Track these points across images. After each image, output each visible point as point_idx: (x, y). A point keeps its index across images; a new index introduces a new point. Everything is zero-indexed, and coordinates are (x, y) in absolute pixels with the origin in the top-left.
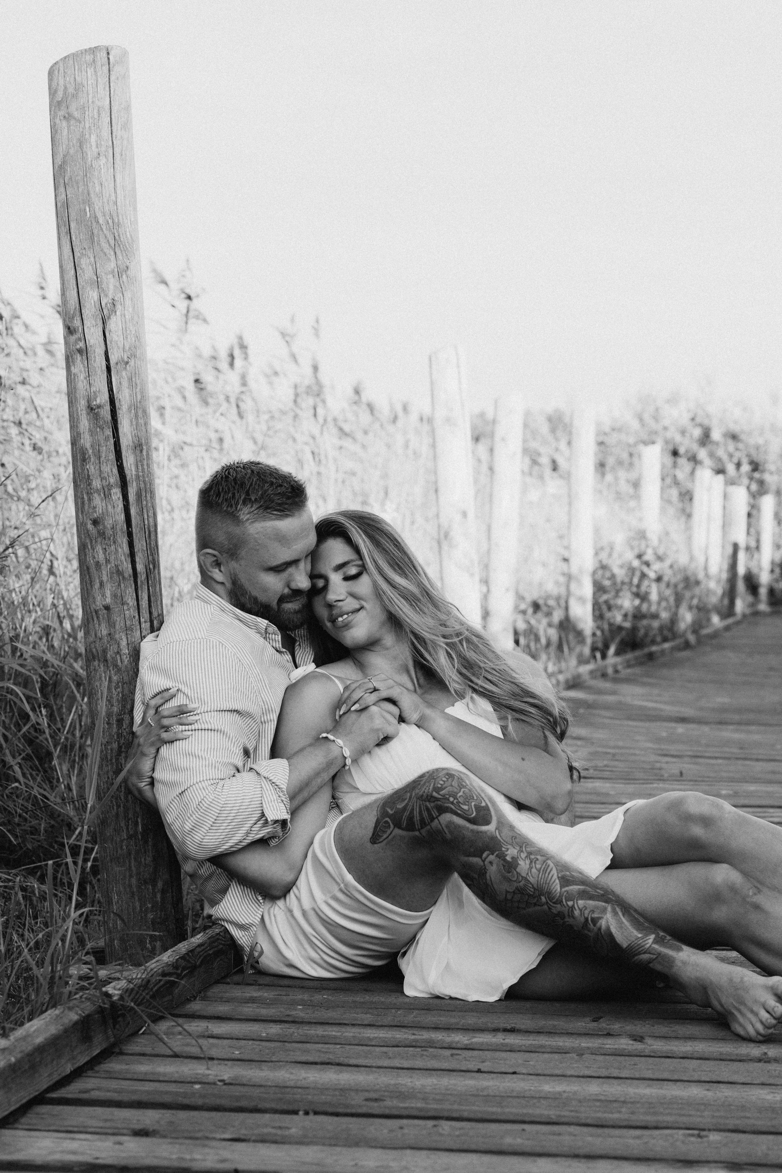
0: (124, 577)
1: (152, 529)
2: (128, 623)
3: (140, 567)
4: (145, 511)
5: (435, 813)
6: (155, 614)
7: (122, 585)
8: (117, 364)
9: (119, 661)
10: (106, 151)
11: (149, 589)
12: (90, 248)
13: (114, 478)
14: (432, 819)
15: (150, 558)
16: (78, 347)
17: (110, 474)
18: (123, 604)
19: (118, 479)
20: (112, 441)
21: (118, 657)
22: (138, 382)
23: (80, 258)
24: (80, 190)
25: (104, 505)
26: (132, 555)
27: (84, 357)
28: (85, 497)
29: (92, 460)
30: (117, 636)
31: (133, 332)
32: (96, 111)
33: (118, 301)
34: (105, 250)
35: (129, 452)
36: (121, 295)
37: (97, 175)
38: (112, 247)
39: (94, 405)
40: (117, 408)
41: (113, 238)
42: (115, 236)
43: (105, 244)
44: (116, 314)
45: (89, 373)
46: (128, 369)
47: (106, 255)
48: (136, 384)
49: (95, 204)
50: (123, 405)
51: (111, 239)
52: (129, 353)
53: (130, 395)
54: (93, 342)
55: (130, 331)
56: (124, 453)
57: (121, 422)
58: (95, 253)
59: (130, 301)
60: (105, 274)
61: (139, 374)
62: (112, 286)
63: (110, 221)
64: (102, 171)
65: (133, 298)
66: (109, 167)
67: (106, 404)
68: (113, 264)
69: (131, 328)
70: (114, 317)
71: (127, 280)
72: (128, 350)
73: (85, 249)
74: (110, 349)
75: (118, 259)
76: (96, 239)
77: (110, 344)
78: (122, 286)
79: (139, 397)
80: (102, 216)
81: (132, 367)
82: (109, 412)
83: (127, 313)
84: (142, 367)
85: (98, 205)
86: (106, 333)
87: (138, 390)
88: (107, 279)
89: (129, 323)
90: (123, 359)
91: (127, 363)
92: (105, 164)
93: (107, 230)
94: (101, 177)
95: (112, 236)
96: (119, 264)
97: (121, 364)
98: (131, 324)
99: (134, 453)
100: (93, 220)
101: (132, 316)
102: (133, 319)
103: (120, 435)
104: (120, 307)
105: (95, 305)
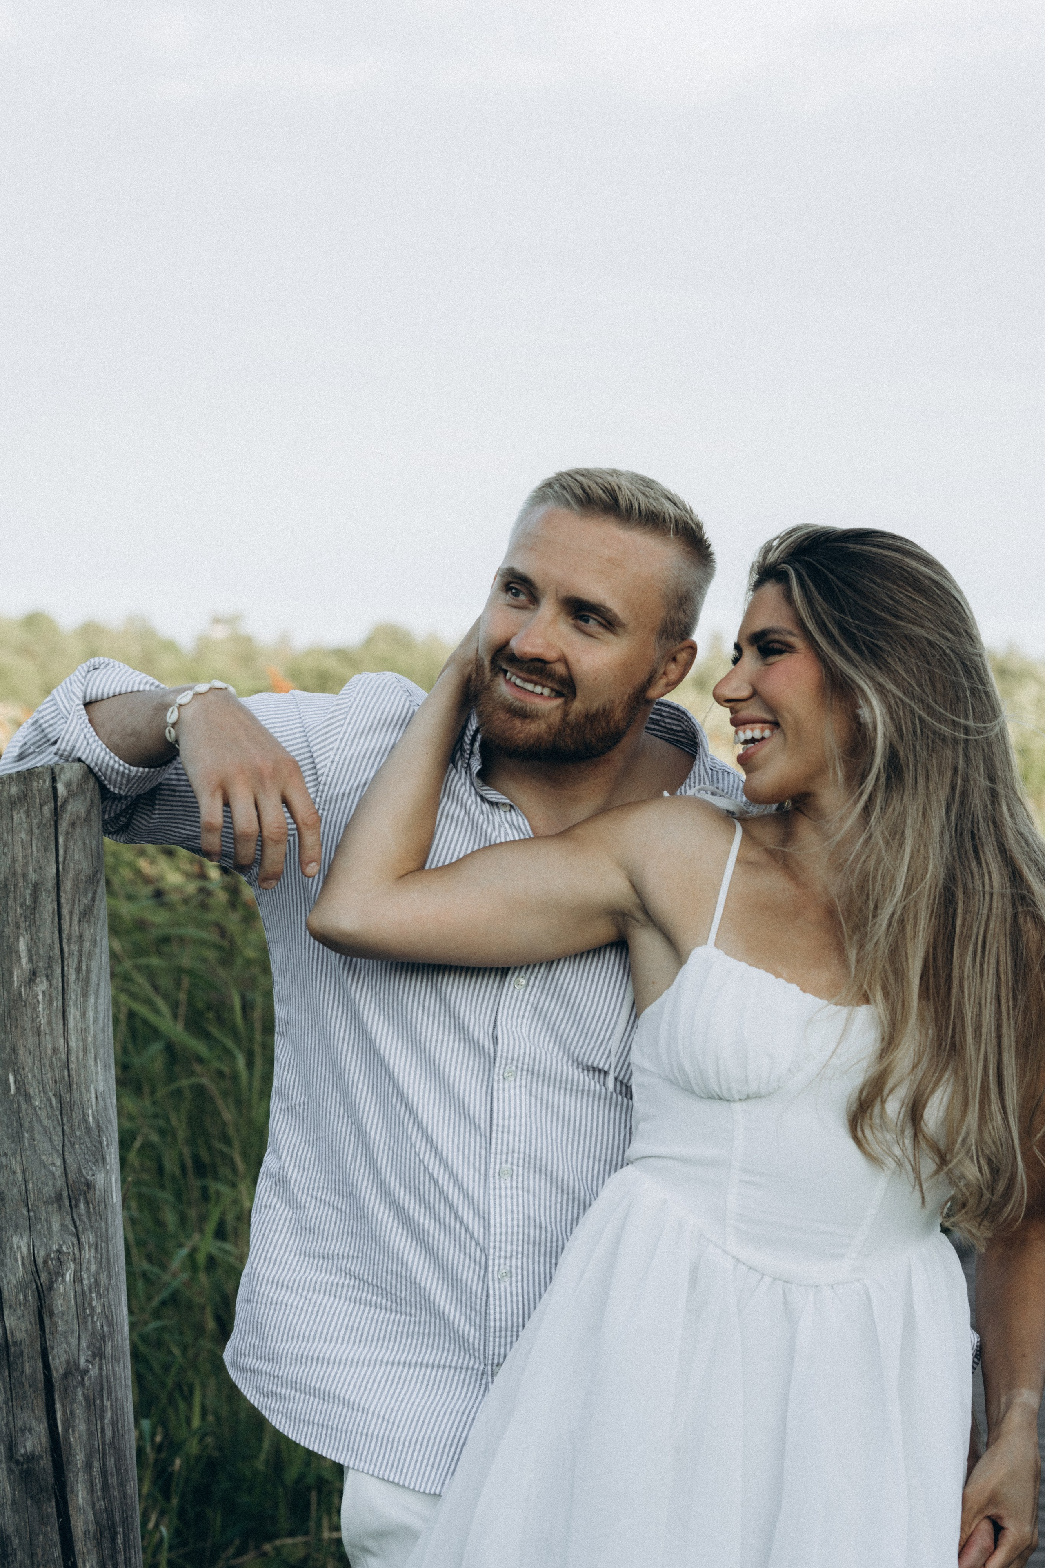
8: (65, 1376)
10: (50, 967)
12: (14, 1154)
20: (55, 1523)
22: (107, 1404)
29: (19, 1556)
31: (99, 1310)
32: (28, 892)
33: (69, 1253)
34: (44, 1158)
35: (88, 1544)
36: (75, 1241)
37: (29, 1014)
38: (57, 1151)
39: (22, 1455)
40: (65, 1459)
41: (61, 1134)
42: (63, 1129)
43: (45, 1145)
44: (64, 1280)
45: (11, 1394)
46: (87, 1383)
47: (45, 1166)
48: (103, 1410)
49: (26, 1070)
50: (77, 1454)
51: (57, 1134)
52: (90, 1353)
53: (90, 1434)
54: (20, 1336)
55: (93, 1309)
56: (79, 1546)
57: (72, 1488)
58: (25, 1162)
59: (93, 1251)
60: (45, 1203)
61: (109, 1387)
62: (56, 1226)
63: (54, 1101)
64: (41, 1006)
65: (99, 1242)
66: (54, 994)
67: (44, 1455)
68: (60, 1182)
69: (94, 1303)
70: (61, 1286)
71: (88, 1212)
72: (88, 1348)
73: (5, 1154)
74: (53, 1348)
75: (68, 1171)
76: (26, 1135)
77: (51, 1337)
78: (78, 1222)
79: (109, 1434)
80: (40, 1092)
81: (96, 1378)
82: (50, 1470)
83: (85, 1276)
84: (114, 1374)
85: (32, 1070)
86: (45, 1316)
87: (106, 1421)
88: (47, 1213)
89: (91, 1293)
90: (77, 1365)
91: (86, 1371)
92: (47, 993)
93: (49, 1118)
94: (38, 1017)
95: (59, 1129)
96: (70, 1182)
97: (73, 1375)
98: (94, 1295)
99: (99, 1545)
100: (21, 1099)
101: (96, 1280)
102: (97, 1284)
103: (71, 1512)
104: (73, 1266)
105: (23, 1264)
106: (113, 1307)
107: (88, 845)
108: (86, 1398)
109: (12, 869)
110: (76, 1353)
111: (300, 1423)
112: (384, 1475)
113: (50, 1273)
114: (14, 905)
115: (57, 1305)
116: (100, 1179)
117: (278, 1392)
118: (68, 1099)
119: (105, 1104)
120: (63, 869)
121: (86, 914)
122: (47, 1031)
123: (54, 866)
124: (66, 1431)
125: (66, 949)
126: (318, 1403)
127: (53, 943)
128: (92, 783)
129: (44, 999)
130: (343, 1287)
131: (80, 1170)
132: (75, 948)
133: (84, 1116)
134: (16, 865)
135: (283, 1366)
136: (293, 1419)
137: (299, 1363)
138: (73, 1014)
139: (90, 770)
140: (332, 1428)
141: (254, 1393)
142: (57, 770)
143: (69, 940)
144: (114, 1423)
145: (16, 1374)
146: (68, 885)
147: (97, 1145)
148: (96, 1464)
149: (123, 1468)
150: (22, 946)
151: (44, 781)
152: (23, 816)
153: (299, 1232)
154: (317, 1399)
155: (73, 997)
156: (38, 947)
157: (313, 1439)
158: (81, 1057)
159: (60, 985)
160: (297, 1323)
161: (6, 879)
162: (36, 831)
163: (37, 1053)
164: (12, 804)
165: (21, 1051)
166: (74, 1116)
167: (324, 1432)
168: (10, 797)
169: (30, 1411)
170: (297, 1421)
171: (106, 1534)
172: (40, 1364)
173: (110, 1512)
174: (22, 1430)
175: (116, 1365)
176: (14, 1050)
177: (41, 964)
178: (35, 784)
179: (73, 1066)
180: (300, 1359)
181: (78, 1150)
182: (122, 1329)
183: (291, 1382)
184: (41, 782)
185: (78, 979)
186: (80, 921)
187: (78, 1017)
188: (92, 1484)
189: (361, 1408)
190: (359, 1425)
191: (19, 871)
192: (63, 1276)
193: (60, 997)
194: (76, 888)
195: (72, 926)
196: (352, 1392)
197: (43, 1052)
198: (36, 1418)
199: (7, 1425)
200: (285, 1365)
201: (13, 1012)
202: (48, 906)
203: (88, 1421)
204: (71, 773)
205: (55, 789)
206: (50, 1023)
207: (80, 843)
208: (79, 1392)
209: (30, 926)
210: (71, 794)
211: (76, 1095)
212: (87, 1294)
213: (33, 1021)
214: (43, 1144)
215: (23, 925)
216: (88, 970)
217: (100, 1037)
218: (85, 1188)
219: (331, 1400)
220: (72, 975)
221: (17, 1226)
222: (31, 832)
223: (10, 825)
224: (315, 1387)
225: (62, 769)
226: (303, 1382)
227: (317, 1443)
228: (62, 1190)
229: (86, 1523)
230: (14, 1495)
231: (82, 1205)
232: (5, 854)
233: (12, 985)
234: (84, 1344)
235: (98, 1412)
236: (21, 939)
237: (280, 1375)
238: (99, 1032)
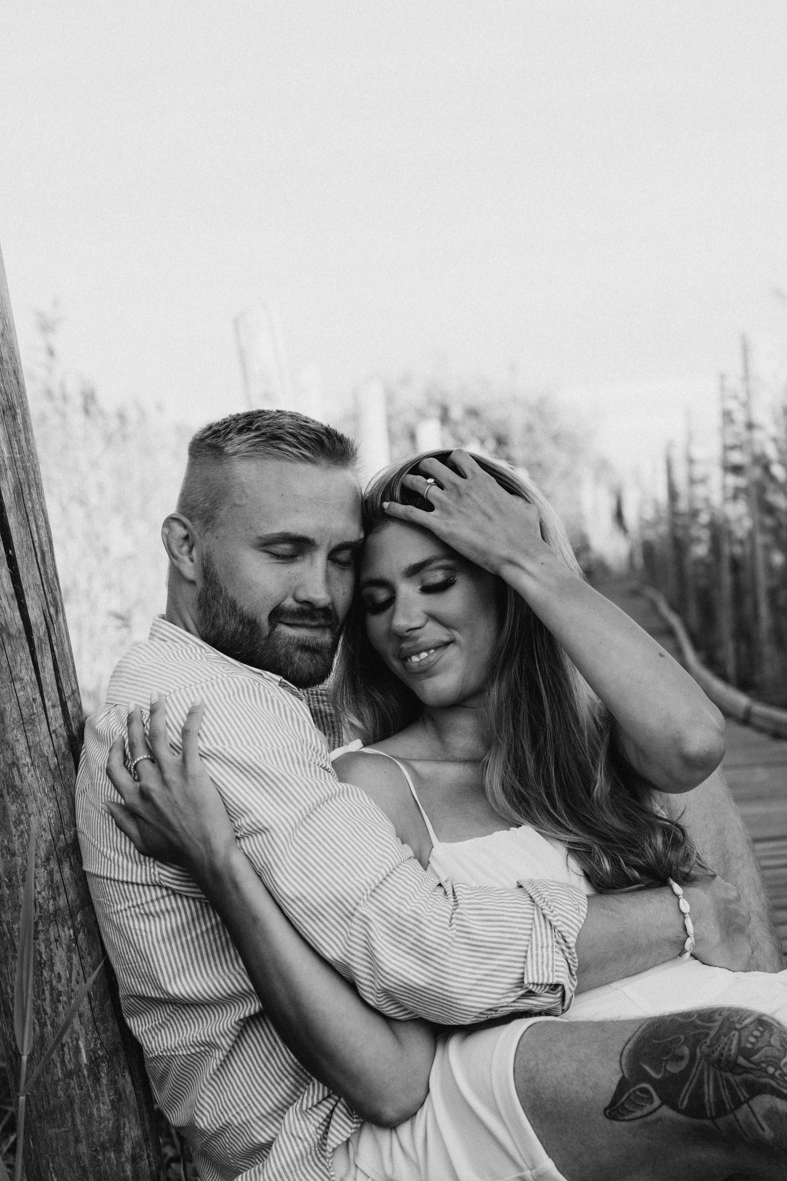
0: (9, 635)
1: (46, 548)
2: (25, 711)
3: (35, 614)
4: (31, 518)
5: (742, 1093)
6: (67, 692)
7: (8, 649)
9: (17, 778)
11: (52, 650)
14: (738, 1104)
15: (49, 596)
18: (13, 681)
21: (15, 773)
26: (19, 595)
30: (9, 736)
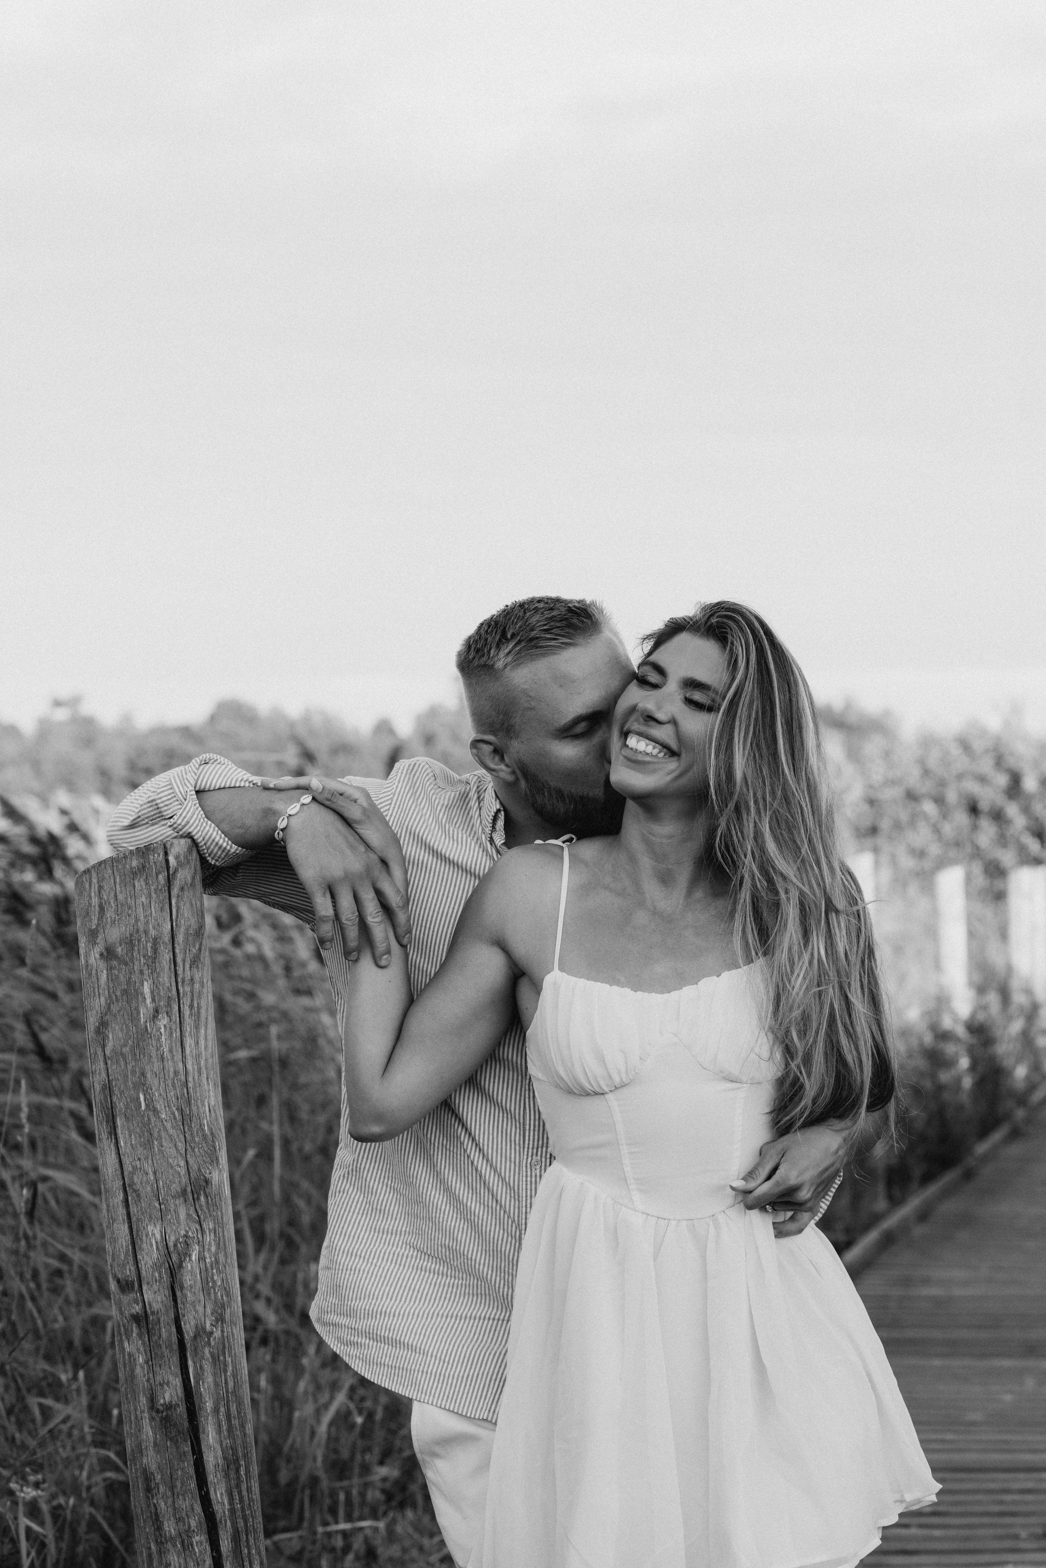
8: (195, 1337)
10: (169, 1005)
12: (146, 1157)
13: (196, 1519)
16: (133, 1311)
17: (190, 1514)
19: (203, 1520)
20: (191, 1458)
22: (229, 1360)
23: (132, 1173)
24: (130, 1067)
25: (182, 1561)
27: (144, 1330)
28: (153, 1547)
29: (162, 1489)
31: (219, 1283)
32: (149, 945)
33: (194, 1237)
34: (170, 1160)
35: (218, 1476)
36: (198, 1227)
37: (154, 1044)
38: (181, 1154)
39: (162, 1405)
40: (197, 1407)
41: (183, 1140)
42: (185, 1136)
43: (171, 1150)
44: (190, 1260)
45: (151, 1355)
46: (213, 1343)
47: (172, 1167)
48: (226, 1365)
49: (154, 1089)
50: (207, 1402)
51: (180, 1141)
52: (214, 1318)
53: (216, 1384)
54: (156, 1306)
55: (214, 1282)
56: (210, 1478)
57: (204, 1429)
58: (155, 1165)
59: (212, 1235)
60: (173, 1197)
61: (230, 1347)
62: (183, 1215)
63: (176, 1113)
64: (163, 1037)
65: (217, 1228)
66: (173, 1028)
67: (180, 1403)
68: (184, 1180)
69: (215, 1278)
70: (189, 1265)
71: (207, 1202)
72: (212, 1314)
73: (139, 1159)
74: (184, 1316)
75: (191, 1171)
76: (156, 1143)
77: (182, 1307)
78: (200, 1212)
79: (231, 1384)
80: (165, 1107)
81: (219, 1338)
82: (185, 1416)
83: (207, 1255)
84: (233, 1335)
85: (159, 1090)
86: (176, 1290)
87: (229, 1373)
88: (176, 1205)
89: (212, 1269)
90: (204, 1329)
91: (211, 1333)
92: (168, 1026)
93: (173, 1128)
94: (161, 1046)
95: (182, 1137)
96: (193, 1179)
97: (201, 1336)
98: (215, 1271)
99: (227, 1476)
100: (151, 1113)
101: (216, 1258)
102: (217, 1262)
103: (203, 1450)
104: (197, 1248)
105: (157, 1248)
106: (229, 1280)
107: (194, 905)
108: (211, 1353)
109: (135, 927)
110: (203, 1319)
111: (373, 1365)
112: (445, 1405)
113: (179, 1254)
114: (138, 956)
115: (186, 1280)
116: (215, 1177)
117: (355, 1341)
118: (188, 1112)
119: (216, 1115)
120: (176, 925)
121: (195, 962)
122: (169, 1058)
123: (169, 924)
124: (197, 1383)
125: (181, 991)
126: (388, 1349)
127: (171, 986)
128: (195, 853)
129: (165, 1031)
130: (407, 1257)
131: (199, 1170)
132: (188, 989)
133: (201, 1125)
134: (139, 924)
135: (358, 1320)
136: (368, 1362)
137: (370, 1317)
138: (189, 1042)
139: (195, 843)
140: (399, 1368)
141: (336, 1342)
142: (168, 846)
143: (183, 982)
144: (235, 1375)
145: (155, 1338)
146: (180, 938)
147: (211, 1148)
148: (222, 1409)
149: (243, 1412)
150: (146, 989)
151: (159, 855)
152: (143, 883)
153: (370, 1212)
154: (386, 1346)
155: (188, 1029)
156: (159, 989)
157: (384, 1378)
158: (196, 1078)
159: (178, 1019)
160: (368, 1284)
161: (131, 935)
162: (154, 895)
163: (162, 1075)
164: (134, 874)
165: (148, 1075)
166: (193, 1126)
167: (393, 1372)
168: (131, 868)
169: (167, 1368)
170: (371, 1364)
171: (232, 1466)
172: (174, 1329)
173: (234, 1449)
174: (161, 1385)
175: (234, 1328)
176: (143, 1074)
177: (162, 1003)
178: (151, 857)
179: (190, 1085)
180: (370, 1314)
181: (198, 1153)
182: (237, 1298)
183: (365, 1332)
184: (156, 855)
185: (191, 1014)
186: (191, 967)
187: (193, 1044)
188: (220, 1426)
189: (422, 1352)
190: (420, 1365)
191: (142, 929)
192: (190, 1256)
193: (178, 1030)
194: (186, 940)
195: (185, 971)
196: (414, 1339)
197: (167, 1074)
198: (172, 1374)
199: (148, 1380)
200: (360, 1319)
201: (141, 1044)
202: (165, 956)
203: (215, 1375)
204: (179, 847)
205: (167, 861)
206: (171, 1051)
207: (188, 904)
208: (207, 1351)
209: (152, 973)
210: (180, 864)
211: (194, 1108)
212: (210, 1270)
213: (157, 1050)
214: (170, 1150)
215: (146, 972)
216: (199, 1008)
217: (210, 1061)
218: (204, 1184)
219: (398, 1346)
220: (186, 1011)
221: (151, 1217)
222: (149, 896)
223: (133, 891)
224: (384, 1336)
225: (172, 844)
226: (375, 1332)
227: (388, 1380)
228: (186, 1186)
229: (216, 1458)
230: (156, 1437)
231: (202, 1198)
232: (129, 915)
233: (139, 1020)
234: (209, 1311)
235: (222, 1366)
236: (145, 983)
237: (356, 1327)
238: (209, 1057)
